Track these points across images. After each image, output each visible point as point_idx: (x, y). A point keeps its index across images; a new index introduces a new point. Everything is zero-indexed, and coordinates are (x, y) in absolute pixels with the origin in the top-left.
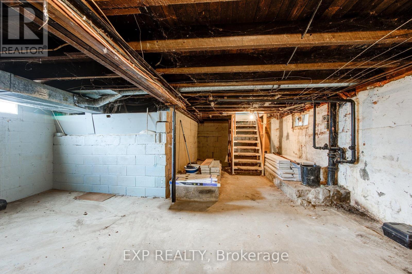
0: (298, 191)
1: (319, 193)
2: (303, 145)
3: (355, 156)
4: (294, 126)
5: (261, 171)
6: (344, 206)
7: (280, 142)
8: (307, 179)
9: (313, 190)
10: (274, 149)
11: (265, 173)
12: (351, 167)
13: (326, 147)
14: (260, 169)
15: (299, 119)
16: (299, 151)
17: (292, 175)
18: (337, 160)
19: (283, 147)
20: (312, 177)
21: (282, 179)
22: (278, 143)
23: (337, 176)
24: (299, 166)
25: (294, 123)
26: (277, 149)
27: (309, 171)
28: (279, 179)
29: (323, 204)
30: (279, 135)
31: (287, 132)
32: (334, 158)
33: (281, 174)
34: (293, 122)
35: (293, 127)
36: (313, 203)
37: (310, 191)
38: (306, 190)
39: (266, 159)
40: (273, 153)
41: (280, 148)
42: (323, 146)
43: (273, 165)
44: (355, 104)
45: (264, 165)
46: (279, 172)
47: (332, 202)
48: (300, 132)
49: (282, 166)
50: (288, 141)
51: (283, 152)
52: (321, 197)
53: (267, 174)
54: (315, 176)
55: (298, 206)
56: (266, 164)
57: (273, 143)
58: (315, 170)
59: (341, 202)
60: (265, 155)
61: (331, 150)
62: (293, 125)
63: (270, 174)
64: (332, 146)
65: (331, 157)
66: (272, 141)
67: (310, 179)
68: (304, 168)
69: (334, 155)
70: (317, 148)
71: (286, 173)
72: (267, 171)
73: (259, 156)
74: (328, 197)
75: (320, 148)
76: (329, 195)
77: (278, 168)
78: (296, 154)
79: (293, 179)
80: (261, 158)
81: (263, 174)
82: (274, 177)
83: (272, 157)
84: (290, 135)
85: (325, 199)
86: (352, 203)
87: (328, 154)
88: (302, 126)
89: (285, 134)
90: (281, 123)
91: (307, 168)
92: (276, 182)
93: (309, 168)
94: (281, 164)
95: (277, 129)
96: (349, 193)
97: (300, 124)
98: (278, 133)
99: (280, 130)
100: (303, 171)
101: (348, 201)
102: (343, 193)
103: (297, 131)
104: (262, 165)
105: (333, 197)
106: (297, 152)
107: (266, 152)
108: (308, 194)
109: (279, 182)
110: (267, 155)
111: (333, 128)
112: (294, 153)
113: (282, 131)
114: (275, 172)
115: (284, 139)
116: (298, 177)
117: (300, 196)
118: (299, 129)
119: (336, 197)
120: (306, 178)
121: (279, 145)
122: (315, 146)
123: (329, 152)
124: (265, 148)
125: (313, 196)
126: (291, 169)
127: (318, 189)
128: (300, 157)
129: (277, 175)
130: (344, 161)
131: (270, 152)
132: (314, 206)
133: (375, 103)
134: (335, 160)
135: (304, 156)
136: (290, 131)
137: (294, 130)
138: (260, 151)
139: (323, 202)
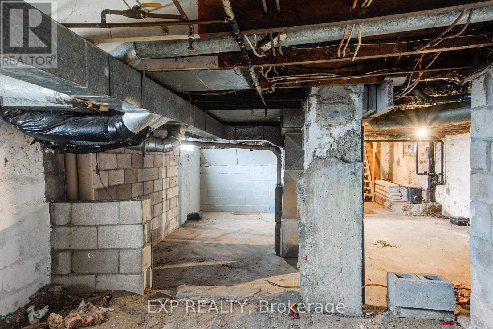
0: (404, 206)
1: (419, 207)
2: (412, 172)
3: (443, 180)
4: (405, 152)
5: (371, 198)
6: (437, 215)
7: (391, 168)
8: (412, 198)
9: (415, 205)
10: (384, 175)
11: (376, 199)
12: (442, 187)
13: (425, 173)
14: (370, 195)
15: (409, 146)
16: (409, 176)
17: (401, 197)
18: (433, 183)
19: (394, 173)
20: (415, 197)
21: (392, 200)
22: (389, 169)
23: (435, 195)
24: (406, 189)
25: (405, 149)
26: (387, 175)
27: (413, 192)
28: (389, 200)
29: (422, 214)
30: (390, 160)
31: (398, 157)
32: (431, 181)
33: (390, 196)
34: (403, 149)
35: (403, 153)
36: (414, 214)
37: (413, 206)
38: (410, 206)
39: (376, 185)
40: (383, 179)
41: (391, 174)
42: (423, 172)
43: (383, 190)
44: (443, 143)
45: (374, 191)
46: (389, 195)
47: (429, 213)
48: (410, 159)
49: (392, 189)
50: (399, 167)
51: (394, 178)
52: (421, 210)
53: (377, 200)
54: (417, 195)
55: (403, 216)
56: (375, 190)
57: (383, 169)
58: (417, 191)
59: (435, 212)
60: (375, 181)
61: (429, 175)
62: (403, 151)
63: (381, 199)
64: (431, 172)
65: (430, 181)
66: (382, 166)
67: (413, 198)
68: (409, 190)
69: (432, 179)
70: (419, 174)
71: (395, 196)
72: (377, 197)
73: (369, 183)
74: (425, 209)
75: (421, 174)
76: (426, 208)
77: (388, 191)
78: (406, 180)
79: (401, 200)
80: (371, 185)
81: (373, 200)
82: (385, 200)
83: (382, 183)
84: (400, 161)
85: (423, 210)
86: (443, 214)
87: (428, 179)
88: (412, 153)
89: (396, 160)
90: (392, 147)
91: (411, 190)
92: (387, 204)
93: (413, 190)
94: (391, 188)
95: (387, 153)
96: (441, 206)
97: (410, 151)
98: (388, 158)
99: (390, 155)
100: (409, 192)
101: (440, 212)
102: (437, 206)
103: (407, 157)
104: (372, 191)
105: (429, 209)
106: (407, 178)
107: (375, 179)
108: (411, 208)
109: (389, 203)
110: (377, 182)
111: (431, 159)
112: (404, 178)
113: (393, 156)
114: (385, 196)
115: (395, 165)
116: (405, 198)
117: (405, 210)
118: (409, 155)
119: (431, 209)
120: (410, 197)
121: (389, 171)
122: (417, 173)
123: (429, 177)
124: (375, 174)
125: (415, 210)
126: (400, 192)
127: (420, 204)
128: (410, 183)
129: (387, 198)
130: (438, 183)
131: (380, 179)
132: (415, 216)
133: (453, 145)
134: (432, 183)
135: (413, 181)
136: (401, 156)
137: (405, 156)
138: (369, 178)
139: (422, 213)
